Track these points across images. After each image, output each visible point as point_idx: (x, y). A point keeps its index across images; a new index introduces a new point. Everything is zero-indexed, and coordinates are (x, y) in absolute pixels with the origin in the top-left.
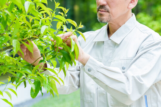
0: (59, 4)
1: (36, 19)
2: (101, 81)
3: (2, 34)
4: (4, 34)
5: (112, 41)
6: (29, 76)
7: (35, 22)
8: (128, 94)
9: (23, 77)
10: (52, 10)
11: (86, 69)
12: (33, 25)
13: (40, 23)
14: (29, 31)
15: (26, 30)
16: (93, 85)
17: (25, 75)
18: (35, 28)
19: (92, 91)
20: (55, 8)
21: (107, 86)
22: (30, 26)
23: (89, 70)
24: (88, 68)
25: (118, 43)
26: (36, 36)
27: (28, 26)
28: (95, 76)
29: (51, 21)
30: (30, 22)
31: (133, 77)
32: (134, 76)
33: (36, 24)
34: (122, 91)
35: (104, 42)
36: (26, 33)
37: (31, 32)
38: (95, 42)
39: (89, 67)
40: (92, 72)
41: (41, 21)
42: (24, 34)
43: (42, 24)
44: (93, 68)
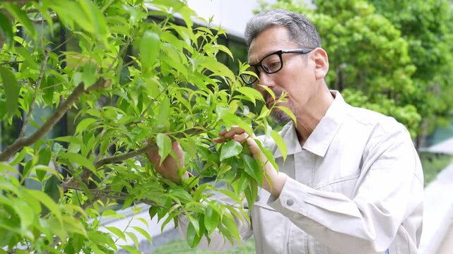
1: (199, 95)
3: (136, 123)
4: (140, 122)
5: (309, 152)
6: (188, 205)
7: (198, 99)
9: (177, 206)
11: (282, 202)
12: (194, 106)
13: (208, 102)
14: (188, 117)
15: (180, 115)
17: (178, 201)
20: (240, 74)
21: (327, 229)
22: (189, 107)
23: (290, 203)
24: (286, 198)
25: (323, 155)
27: (184, 108)
28: (301, 213)
29: (230, 98)
30: (190, 99)
33: (200, 103)
35: (293, 155)
36: (181, 120)
37: (191, 119)
40: (295, 204)
41: (209, 99)
42: (176, 124)
43: (211, 103)
44: (296, 197)
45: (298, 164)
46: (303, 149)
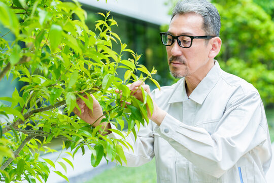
0: (126, 45)
1: (97, 66)
3: (53, 86)
4: (55, 85)
6: (88, 140)
7: (95, 69)
9: (81, 141)
10: (117, 54)
11: (161, 130)
12: (93, 74)
13: (102, 70)
14: (88, 81)
15: (83, 80)
16: (170, 158)
17: (82, 138)
18: (96, 77)
19: (169, 166)
20: (121, 51)
22: (88, 74)
23: (166, 131)
24: (164, 128)
26: (96, 87)
27: (86, 75)
29: (116, 68)
30: (89, 69)
31: (223, 139)
33: (97, 72)
34: (209, 157)
35: (182, 102)
36: (84, 83)
37: (91, 82)
38: (171, 104)
39: (166, 127)
40: (169, 132)
41: (102, 68)
42: (81, 86)
43: (104, 71)
44: (171, 128)
45: (185, 108)
46: (189, 98)
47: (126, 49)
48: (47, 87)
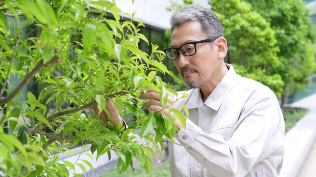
0: (158, 47)
1: (125, 68)
2: (198, 153)
3: (81, 88)
4: (84, 87)
7: (124, 71)
8: (233, 172)
10: (148, 55)
11: (179, 136)
12: (122, 76)
13: (131, 72)
14: (117, 83)
15: (112, 82)
18: (124, 79)
20: (152, 53)
22: (118, 76)
23: (184, 138)
24: (183, 134)
26: (125, 89)
27: (114, 76)
28: (191, 145)
29: (147, 70)
32: (238, 146)
33: (126, 74)
34: (225, 167)
35: (197, 108)
36: (112, 85)
37: (120, 85)
39: (185, 133)
40: (187, 140)
41: (132, 70)
42: (110, 88)
43: (133, 74)
44: (190, 134)
45: (201, 114)
46: (204, 105)
47: (157, 50)
48: (74, 89)
